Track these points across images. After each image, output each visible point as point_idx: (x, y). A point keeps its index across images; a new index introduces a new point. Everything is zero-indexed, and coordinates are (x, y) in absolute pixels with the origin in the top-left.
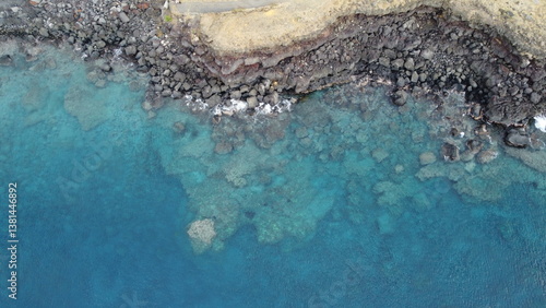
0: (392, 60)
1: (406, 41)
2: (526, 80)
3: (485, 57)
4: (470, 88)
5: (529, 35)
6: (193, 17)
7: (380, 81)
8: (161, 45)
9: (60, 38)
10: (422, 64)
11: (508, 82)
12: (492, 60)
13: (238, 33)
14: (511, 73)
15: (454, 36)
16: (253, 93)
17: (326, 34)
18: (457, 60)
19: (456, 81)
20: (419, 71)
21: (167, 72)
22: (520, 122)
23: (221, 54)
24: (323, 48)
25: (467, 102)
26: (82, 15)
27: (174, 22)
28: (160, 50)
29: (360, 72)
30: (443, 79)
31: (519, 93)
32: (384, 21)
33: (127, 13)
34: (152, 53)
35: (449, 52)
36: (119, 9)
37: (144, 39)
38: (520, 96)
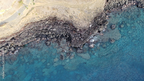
0: (45, 32)
1: (48, 27)
2: (80, 34)
3: (69, 29)
4: (67, 38)
5: (77, 23)
7: (43, 39)
10: (53, 33)
11: (75, 35)
12: (71, 29)
14: (76, 33)
15: (61, 24)
17: (22, 29)
18: (63, 30)
19: (63, 36)
20: (53, 35)
22: (80, 46)
24: (23, 33)
25: (67, 42)
29: (37, 37)
30: (60, 36)
31: (78, 38)
32: (40, 23)
35: (61, 28)
38: (78, 39)
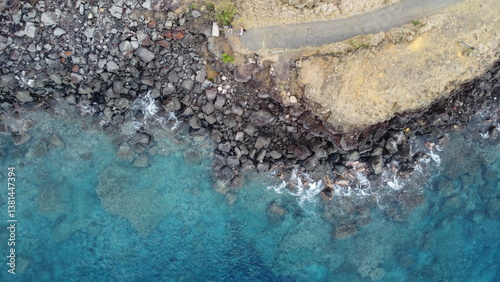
6: (275, 59)
8: (219, 94)
9: (51, 97)
13: (372, 95)
16: (378, 152)
21: (239, 136)
23: (345, 130)
26: (76, 60)
27: (238, 61)
28: (220, 103)
33: (148, 47)
34: (209, 109)
36: (135, 45)
37: (187, 85)
